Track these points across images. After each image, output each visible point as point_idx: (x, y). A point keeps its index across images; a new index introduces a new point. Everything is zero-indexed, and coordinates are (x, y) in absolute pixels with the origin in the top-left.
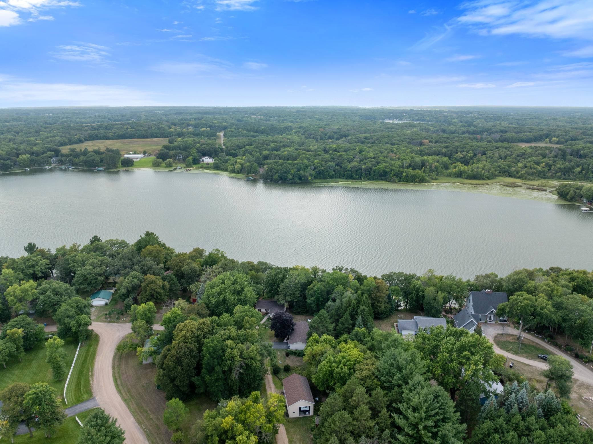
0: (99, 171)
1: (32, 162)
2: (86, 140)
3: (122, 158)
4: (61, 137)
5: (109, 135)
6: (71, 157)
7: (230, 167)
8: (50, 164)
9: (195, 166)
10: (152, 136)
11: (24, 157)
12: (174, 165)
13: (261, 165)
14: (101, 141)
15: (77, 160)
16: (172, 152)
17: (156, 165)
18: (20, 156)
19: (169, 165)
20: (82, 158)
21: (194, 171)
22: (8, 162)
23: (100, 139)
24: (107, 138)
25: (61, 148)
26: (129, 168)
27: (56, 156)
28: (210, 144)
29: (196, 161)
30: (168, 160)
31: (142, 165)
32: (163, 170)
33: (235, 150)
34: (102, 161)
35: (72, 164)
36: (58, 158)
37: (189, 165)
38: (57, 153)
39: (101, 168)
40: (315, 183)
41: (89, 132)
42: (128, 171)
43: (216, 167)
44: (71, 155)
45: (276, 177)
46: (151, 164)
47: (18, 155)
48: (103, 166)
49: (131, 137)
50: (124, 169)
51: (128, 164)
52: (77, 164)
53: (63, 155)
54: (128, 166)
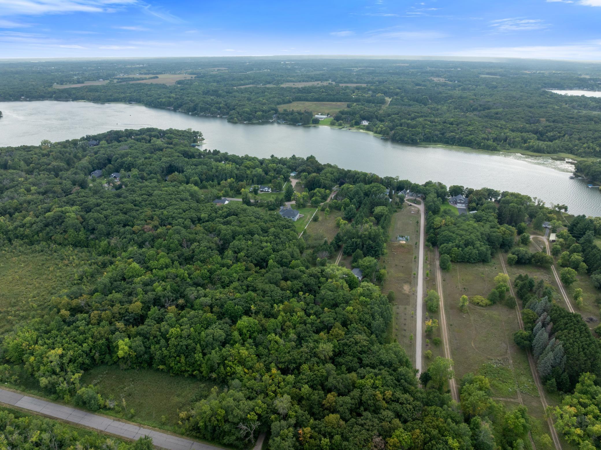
0: (299, 125)
1: (263, 116)
2: (293, 101)
3: (314, 117)
4: (278, 98)
5: (309, 98)
6: (284, 115)
7: (375, 129)
8: (272, 118)
9: (356, 127)
10: (338, 100)
11: (259, 113)
12: (343, 125)
13: (392, 129)
14: (302, 102)
15: (287, 117)
16: (344, 116)
17: (332, 124)
18: (257, 113)
19: (340, 125)
20: (290, 117)
21: (354, 130)
22: (251, 116)
23: (302, 100)
24: (307, 100)
25: (278, 106)
26: (316, 125)
27: (276, 113)
28: (369, 112)
29: (357, 124)
30: (340, 122)
31: (324, 124)
32: (336, 128)
33: (384, 117)
34: (301, 119)
35: (284, 119)
36: (277, 115)
37: (352, 126)
38: (276, 111)
39: (300, 124)
40: (421, 144)
41: (296, 95)
42: (315, 126)
43: (368, 129)
44: (284, 114)
45: (397, 138)
46: (330, 123)
47: (256, 112)
48: (301, 122)
49: (323, 100)
50: (313, 125)
51: (316, 122)
52: (287, 120)
53: (280, 114)
54: (316, 124)
